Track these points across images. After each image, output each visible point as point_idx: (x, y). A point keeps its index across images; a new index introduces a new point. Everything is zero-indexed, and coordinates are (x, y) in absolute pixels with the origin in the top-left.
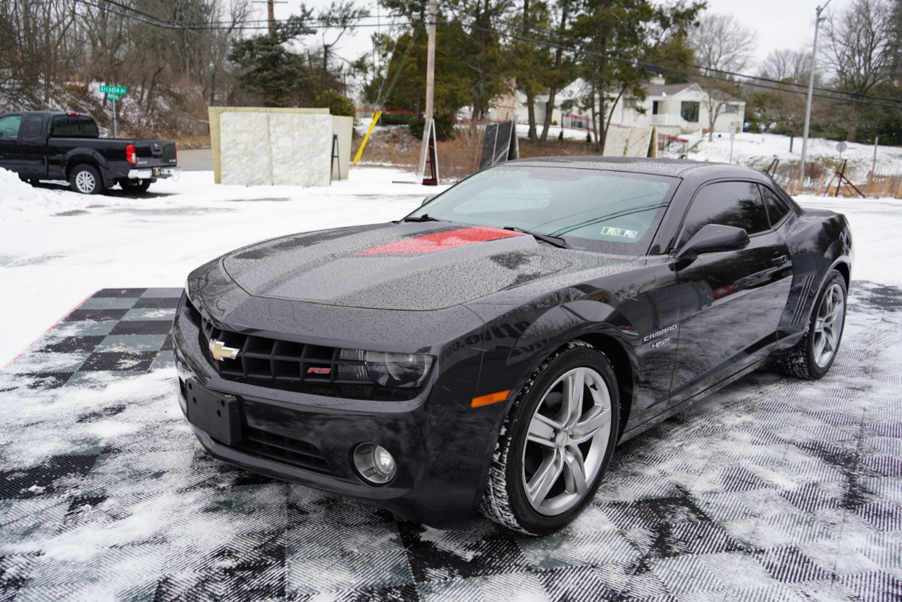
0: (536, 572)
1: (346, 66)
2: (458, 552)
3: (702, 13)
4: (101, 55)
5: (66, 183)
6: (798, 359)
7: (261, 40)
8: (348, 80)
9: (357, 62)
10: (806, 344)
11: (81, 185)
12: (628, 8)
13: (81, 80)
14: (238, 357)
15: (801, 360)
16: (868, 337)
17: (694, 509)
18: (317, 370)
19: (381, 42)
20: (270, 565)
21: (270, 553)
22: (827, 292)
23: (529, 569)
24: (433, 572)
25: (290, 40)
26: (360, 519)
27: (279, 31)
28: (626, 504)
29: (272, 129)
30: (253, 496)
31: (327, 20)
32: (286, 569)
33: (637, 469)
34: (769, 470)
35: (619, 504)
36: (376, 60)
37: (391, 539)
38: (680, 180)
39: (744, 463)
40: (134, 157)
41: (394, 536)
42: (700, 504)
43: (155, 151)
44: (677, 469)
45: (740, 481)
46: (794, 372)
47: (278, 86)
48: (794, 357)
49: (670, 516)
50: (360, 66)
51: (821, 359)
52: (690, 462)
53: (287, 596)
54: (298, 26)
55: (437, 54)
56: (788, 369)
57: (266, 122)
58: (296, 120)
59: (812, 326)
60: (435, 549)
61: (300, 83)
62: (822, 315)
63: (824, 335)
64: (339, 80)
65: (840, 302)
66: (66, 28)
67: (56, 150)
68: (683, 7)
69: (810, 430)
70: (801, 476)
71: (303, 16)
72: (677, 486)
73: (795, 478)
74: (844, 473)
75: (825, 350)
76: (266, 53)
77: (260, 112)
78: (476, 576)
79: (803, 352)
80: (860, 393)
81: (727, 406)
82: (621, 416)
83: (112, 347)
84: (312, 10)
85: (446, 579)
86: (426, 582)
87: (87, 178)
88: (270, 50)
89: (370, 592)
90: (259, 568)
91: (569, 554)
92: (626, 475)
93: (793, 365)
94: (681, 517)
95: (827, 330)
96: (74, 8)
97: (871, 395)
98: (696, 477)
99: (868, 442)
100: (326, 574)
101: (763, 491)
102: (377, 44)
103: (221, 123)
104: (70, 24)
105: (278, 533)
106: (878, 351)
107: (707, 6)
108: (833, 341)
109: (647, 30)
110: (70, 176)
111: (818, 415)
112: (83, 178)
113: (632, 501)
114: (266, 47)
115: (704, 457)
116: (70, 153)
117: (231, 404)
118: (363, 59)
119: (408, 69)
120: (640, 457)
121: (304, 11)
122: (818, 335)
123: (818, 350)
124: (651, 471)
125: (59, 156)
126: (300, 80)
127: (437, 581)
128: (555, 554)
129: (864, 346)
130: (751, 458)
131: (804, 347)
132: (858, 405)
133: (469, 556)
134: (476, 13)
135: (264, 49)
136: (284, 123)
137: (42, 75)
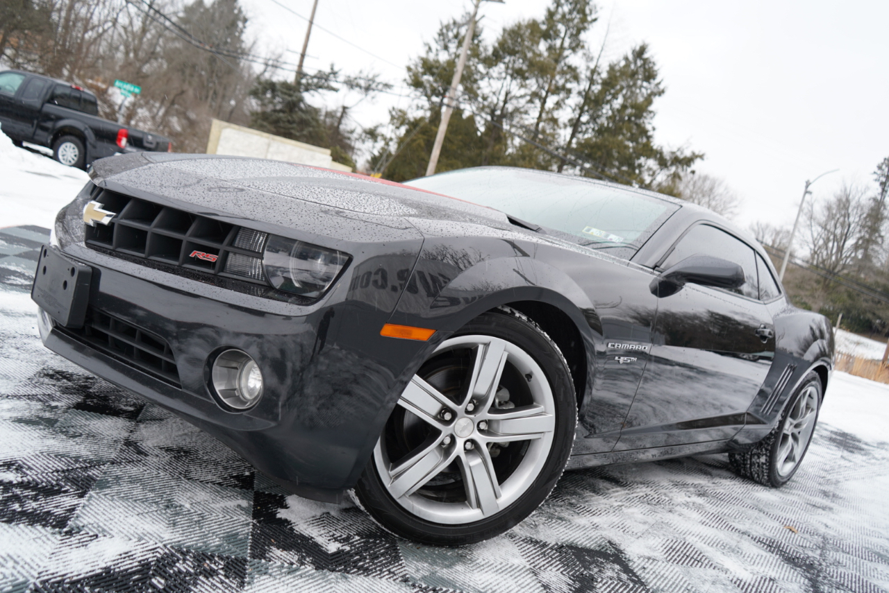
0: (414, 586)
1: (359, 131)
2: (320, 540)
3: (698, 162)
4: (130, 64)
5: (50, 152)
6: (759, 458)
7: (285, 85)
8: (358, 145)
9: (370, 129)
10: (771, 443)
11: (63, 155)
12: (632, 142)
13: (104, 82)
15: (763, 459)
16: (827, 467)
17: (627, 569)
18: (201, 255)
19: (399, 118)
20: (66, 492)
21: (74, 481)
22: (803, 391)
23: (405, 580)
24: (278, 552)
25: (312, 92)
26: (209, 477)
27: (304, 81)
28: (545, 545)
30: (88, 423)
31: (351, 84)
32: (83, 501)
33: (565, 515)
34: (719, 553)
35: (537, 542)
36: (388, 131)
37: (239, 506)
38: (678, 207)
39: (690, 539)
40: (124, 142)
41: (244, 503)
42: (636, 565)
43: (148, 142)
44: (612, 526)
45: (685, 555)
46: (751, 473)
47: (289, 129)
48: (755, 454)
49: (596, 570)
50: (372, 134)
51: (783, 468)
52: (628, 523)
53: (65, 530)
54: (323, 81)
55: (447, 139)
56: (745, 469)
57: (266, 147)
58: (295, 154)
59: (782, 423)
60: (292, 529)
61: (310, 133)
62: (794, 416)
63: (790, 439)
64: (348, 142)
65: (812, 410)
66: (105, 31)
67: (47, 117)
68: (682, 153)
69: (769, 528)
70: (756, 568)
71: (330, 74)
72: (609, 542)
73: (749, 568)
74: (807, 577)
75: (790, 458)
76: (286, 97)
77: (262, 136)
78: (333, 570)
79: (766, 450)
80: (820, 511)
81: (676, 485)
83: (9, 264)
84: (340, 70)
85: (292, 564)
86: (263, 561)
87: (71, 150)
88: (290, 95)
89: (182, 553)
90: (50, 491)
91: (462, 577)
92: (551, 517)
93: (752, 464)
94: (609, 573)
95: (795, 438)
96: (118, 14)
97: (832, 516)
98: (633, 539)
99: (832, 555)
100: (133, 520)
101: (710, 571)
102: (393, 118)
103: (222, 137)
104: (109, 28)
105: (98, 463)
106: (837, 482)
107: (705, 157)
108: (798, 452)
109: (646, 167)
110: (54, 145)
111: (777, 518)
112: (67, 149)
113: (554, 543)
114: (287, 92)
115: (645, 523)
116: (62, 123)
117: (82, 274)
118: (376, 127)
119: (414, 145)
120: (571, 504)
121: (332, 69)
122: (785, 437)
123: (782, 454)
124: (582, 520)
125: (49, 125)
126: (311, 129)
127: (279, 563)
128: (443, 573)
129: (823, 474)
130: (699, 536)
131: (769, 445)
132: (817, 520)
133: (333, 547)
134: (492, 113)
135: (285, 94)
136: (283, 153)
137: (68, 66)
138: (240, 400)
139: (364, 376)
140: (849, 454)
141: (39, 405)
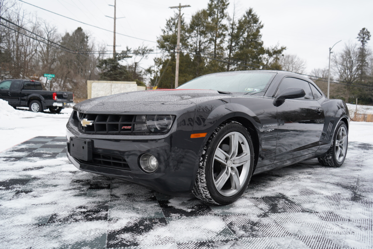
0: (219, 216)
1: (143, 71)
2: (185, 209)
3: (284, 51)
4: (46, 66)
5: (28, 108)
6: (329, 157)
7: (110, 60)
8: (144, 77)
9: (148, 69)
10: (332, 150)
11: (33, 109)
12: (255, 49)
13: (37, 76)
14: (93, 124)
15: (331, 157)
16: (358, 157)
17: (286, 199)
18: (126, 127)
19: (158, 61)
20: (102, 211)
21: (103, 208)
22: (339, 129)
23: (215, 215)
24: (173, 214)
25: (121, 60)
26: (142, 200)
27: (117, 56)
28: (257, 198)
29: (112, 90)
30: (96, 192)
31: (136, 53)
32: (108, 212)
33: (262, 189)
34: (319, 190)
35: (254, 198)
36: (155, 69)
37: (155, 205)
38: (276, 74)
39: (308, 188)
40: (56, 97)
41: (156, 204)
42: (290, 198)
43: (65, 96)
44: (279, 189)
45: (307, 192)
46: (328, 164)
47: (116, 77)
48: (327, 156)
49: (277, 202)
50: (149, 71)
51: (339, 160)
52: (285, 187)
53: (108, 220)
54: (125, 55)
55: (180, 66)
56: (325, 162)
57: (110, 87)
58: (122, 86)
59: (334, 142)
60: (174, 208)
61: (125, 77)
62: (338, 139)
63: (339, 148)
64: (140, 76)
65: (345, 135)
66: (33, 55)
67: (24, 95)
68: (277, 48)
69: (337, 180)
70: (333, 192)
71: (127, 51)
72: (280, 194)
73: (330, 192)
74: (351, 191)
75: (340, 156)
76: (111, 64)
77: (108, 83)
78: (192, 216)
79: (331, 154)
80: (356, 171)
81: (300, 173)
82: (255, 159)
83: (40, 151)
84: (131, 49)
85: (179, 217)
86: (170, 217)
87: (36, 106)
88: (114, 64)
89: (145, 219)
90: (97, 212)
91: (233, 211)
92: (258, 190)
93: (327, 160)
94: (282, 202)
95: (341, 147)
96: (36, 48)
97: (361, 172)
98: (287, 191)
99: (361, 183)
100: (126, 214)
101: (317, 195)
102: (155, 62)
103: (92, 87)
104: (35, 54)
105: (106, 202)
106: (363, 161)
107: (286, 48)
108: (344, 152)
109: (263, 58)
110: (29, 105)
111: (339, 176)
112: (34, 106)
113: (260, 197)
114: (112, 62)
115: (291, 186)
116: (30, 96)
117: (89, 142)
118: (150, 68)
119: (168, 71)
120: (264, 186)
121: (127, 49)
122: (337, 148)
123: (337, 154)
124: (269, 189)
125: (25, 98)
126: (125, 75)
127: (175, 217)
128: (227, 211)
129: (356, 159)
130: (311, 186)
131: (331, 151)
132: (356, 174)
133: (189, 210)
134: (196, 51)
135: (111, 63)
136: (118, 87)
137: (22, 73)
138: (150, 170)
139: (186, 155)
140: (367, 150)
141: (78, 191)
